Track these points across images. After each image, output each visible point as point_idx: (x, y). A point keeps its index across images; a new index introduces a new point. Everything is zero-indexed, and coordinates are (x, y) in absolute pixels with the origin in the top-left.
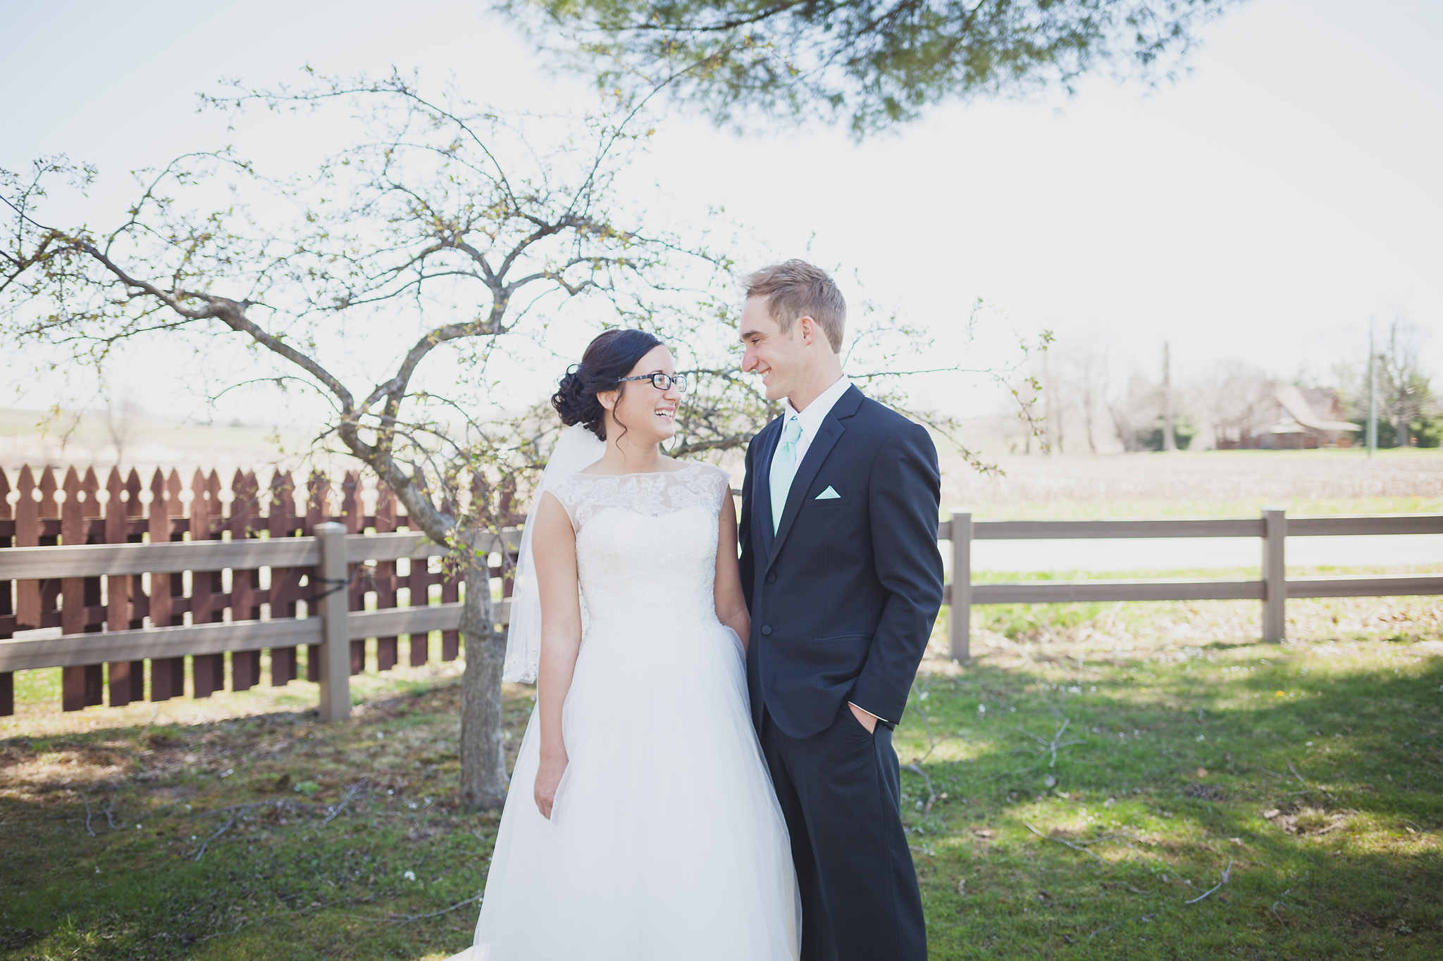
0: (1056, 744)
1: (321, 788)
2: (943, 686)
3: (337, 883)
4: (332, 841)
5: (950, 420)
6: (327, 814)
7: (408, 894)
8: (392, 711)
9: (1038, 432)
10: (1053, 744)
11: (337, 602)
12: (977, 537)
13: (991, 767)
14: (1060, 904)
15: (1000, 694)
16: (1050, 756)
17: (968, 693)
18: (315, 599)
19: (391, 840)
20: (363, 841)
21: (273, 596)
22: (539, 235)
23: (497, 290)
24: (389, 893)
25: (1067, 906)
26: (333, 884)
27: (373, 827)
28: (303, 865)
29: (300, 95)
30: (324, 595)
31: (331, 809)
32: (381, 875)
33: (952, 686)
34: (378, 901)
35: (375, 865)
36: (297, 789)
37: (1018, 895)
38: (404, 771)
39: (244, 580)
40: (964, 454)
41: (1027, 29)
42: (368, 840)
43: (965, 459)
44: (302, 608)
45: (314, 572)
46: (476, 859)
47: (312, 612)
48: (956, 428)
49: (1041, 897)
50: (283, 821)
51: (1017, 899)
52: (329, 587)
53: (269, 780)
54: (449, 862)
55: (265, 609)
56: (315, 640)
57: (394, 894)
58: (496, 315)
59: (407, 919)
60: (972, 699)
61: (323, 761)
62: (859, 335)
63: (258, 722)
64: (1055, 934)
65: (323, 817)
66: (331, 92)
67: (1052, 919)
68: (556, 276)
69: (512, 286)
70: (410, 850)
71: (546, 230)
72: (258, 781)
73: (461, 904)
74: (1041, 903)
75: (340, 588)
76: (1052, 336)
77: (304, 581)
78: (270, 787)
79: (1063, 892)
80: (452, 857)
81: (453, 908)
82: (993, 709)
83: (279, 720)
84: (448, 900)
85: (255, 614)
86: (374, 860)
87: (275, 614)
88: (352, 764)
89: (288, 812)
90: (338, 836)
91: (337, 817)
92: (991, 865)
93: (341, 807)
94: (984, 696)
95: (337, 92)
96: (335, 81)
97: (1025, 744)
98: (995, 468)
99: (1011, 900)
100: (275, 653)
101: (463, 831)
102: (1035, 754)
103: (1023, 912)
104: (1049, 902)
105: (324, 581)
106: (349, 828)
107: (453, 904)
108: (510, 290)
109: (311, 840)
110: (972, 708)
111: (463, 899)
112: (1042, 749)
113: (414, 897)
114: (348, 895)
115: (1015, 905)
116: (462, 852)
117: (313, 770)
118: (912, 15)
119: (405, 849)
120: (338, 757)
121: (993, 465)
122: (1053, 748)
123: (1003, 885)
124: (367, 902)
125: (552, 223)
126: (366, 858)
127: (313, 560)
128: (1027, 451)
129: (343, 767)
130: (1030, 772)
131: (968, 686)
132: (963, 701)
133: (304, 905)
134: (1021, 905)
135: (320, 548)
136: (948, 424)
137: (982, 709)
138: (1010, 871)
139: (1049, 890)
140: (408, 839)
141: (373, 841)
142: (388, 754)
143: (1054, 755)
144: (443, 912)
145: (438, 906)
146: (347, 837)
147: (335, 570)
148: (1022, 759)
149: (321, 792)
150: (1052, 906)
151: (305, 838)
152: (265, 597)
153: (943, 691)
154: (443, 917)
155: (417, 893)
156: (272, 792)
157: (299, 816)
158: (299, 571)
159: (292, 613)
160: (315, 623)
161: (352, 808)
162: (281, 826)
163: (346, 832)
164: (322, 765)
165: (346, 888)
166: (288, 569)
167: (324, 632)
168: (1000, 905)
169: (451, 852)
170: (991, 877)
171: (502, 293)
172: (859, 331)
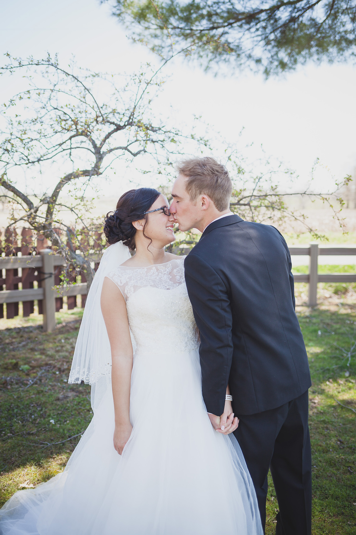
0: (351, 353)
1: (31, 368)
2: (304, 320)
3: (22, 422)
4: (27, 398)
5: (303, 215)
6: (29, 383)
7: (51, 430)
8: (73, 327)
9: (342, 226)
10: (349, 353)
11: (49, 282)
12: (321, 254)
13: (321, 364)
14: (347, 447)
15: (328, 324)
16: (348, 360)
17: (314, 324)
18: (41, 281)
19: (51, 399)
20: (39, 399)
21: (23, 279)
22: (116, 130)
23: (98, 155)
24: (43, 429)
25: (350, 448)
26: (20, 423)
27: (46, 392)
28: (11, 412)
29: (5, 67)
30: (44, 279)
31: (30, 381)
32: (42, 419)
33: (308, 320)
34: (38, 433)
35: (41, 412)
36: (20, 369)
37: (328, 442)
38: (67, 360)
39: (12, 274)
40: (310, 230)
41: (346, 32)
42: (42, 399)
43: (310, 232)
44: (36, 283)
45: (40, 270)
46: (85, 411)
47: (40, 286)
48: (306, 218)
49: (339, 443)
50: (9, 387)
51: (327, 444)
52: (46, 276)
53: (11, 363)
54: (73, 413)
55: (20, 285)
56: (41, 297)
57: (45, 430)
58: (97, 167)
59: (47, 445)
60: (316, 327)
61: (36, 353)
62: (262, 175)
63: (18, 331)
64: (344, 466)
65: (27, 384)
66: (19, 66)
67: (343, 457)
68: (126, 148)
69: (105, 153)
70: (58, 405)
71: (119, 128)
72: (6, 364)
73: (73, 437)
74: (339, 446)
75: (50, 276)
76: (351, 178)
77: (36, 273)
78: (10, 367)
79: (349, 439)
80: (75, 410)
81: (69, 439)
82: (325, 332)
83: (26, 330)
84: (67, 435)
85: (16, 287)
86: (42, 410)
87: (24, 287)
88: (47, 356)
89: (12, 382)
90: (30, 395)
91: (33, 384)
92: (316, 422)
93: (35, 380)
94: (321, 326)
95: (21, 65)
96: (20, 60)
97: (337, 352)
98: (324, 237)
99: (324, 444)
100: (24, 303)
101: (83, 395)
102: (341, 358)
103: (330, 451)
104: (343, 445)
105: (44, 273)
106: (35, 392)
107: (69, 437)
108: (103, 155)
109: (18, 397)
110: (316, 331)
111: (74, 434)
112: (345, 355)
113: (53, 432)
114: (25, 430)
115: (326, 447)
116: (80, 407)
117: (31, 358)
118: (294, 25)
119: (56, 404)
120: (43, 352)
121: (323, 235)
122: (349, 355)
123: (321, 434)
124: (32, 434)
125: (122, 124)
126: (39, 409)
127: (39, 265)
128: (347, 207)
129: (43, 357)
130: (339, 368)
131: (314, 320)
132: (312, 328)
133: (5, 435)
134: (329, 447)
135: (42, 260)
136: (302, 217)
137: (320, 333)
138: (325, 425)
139: (342, 439)
140: (58, 399)
141: (43, 399)
142: (64, 351)
143: (350, 359)
144: (64, 441)
145: (63, 437)
146: (33, 396)
147: (49, 269)
148: (335, 360)
149: (31, 370)
150: (343, 447)
151: (15, 397)
152: (20, 280)
153: (304, 322)
154: (64, 444)
155: (55, 430)
156: (11, 369)
157: (17, 384)
158: (33, 270)
159: (32, 286)
160: (41, 291)
161: (40, 380)
162: (8, 389)
163: (34, 394)
164: (35, 355)
165: (25, 426)
166: (30, 269)
167: (44, 294)
168: (319, 447)
169: (75, 407)
170: (316, 429)
171: (100, 156)
172: (262, 174)
